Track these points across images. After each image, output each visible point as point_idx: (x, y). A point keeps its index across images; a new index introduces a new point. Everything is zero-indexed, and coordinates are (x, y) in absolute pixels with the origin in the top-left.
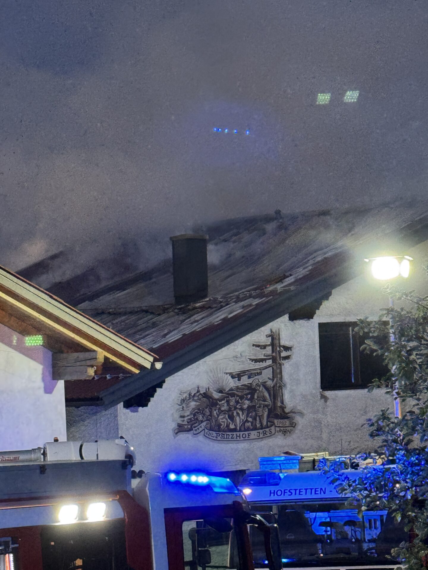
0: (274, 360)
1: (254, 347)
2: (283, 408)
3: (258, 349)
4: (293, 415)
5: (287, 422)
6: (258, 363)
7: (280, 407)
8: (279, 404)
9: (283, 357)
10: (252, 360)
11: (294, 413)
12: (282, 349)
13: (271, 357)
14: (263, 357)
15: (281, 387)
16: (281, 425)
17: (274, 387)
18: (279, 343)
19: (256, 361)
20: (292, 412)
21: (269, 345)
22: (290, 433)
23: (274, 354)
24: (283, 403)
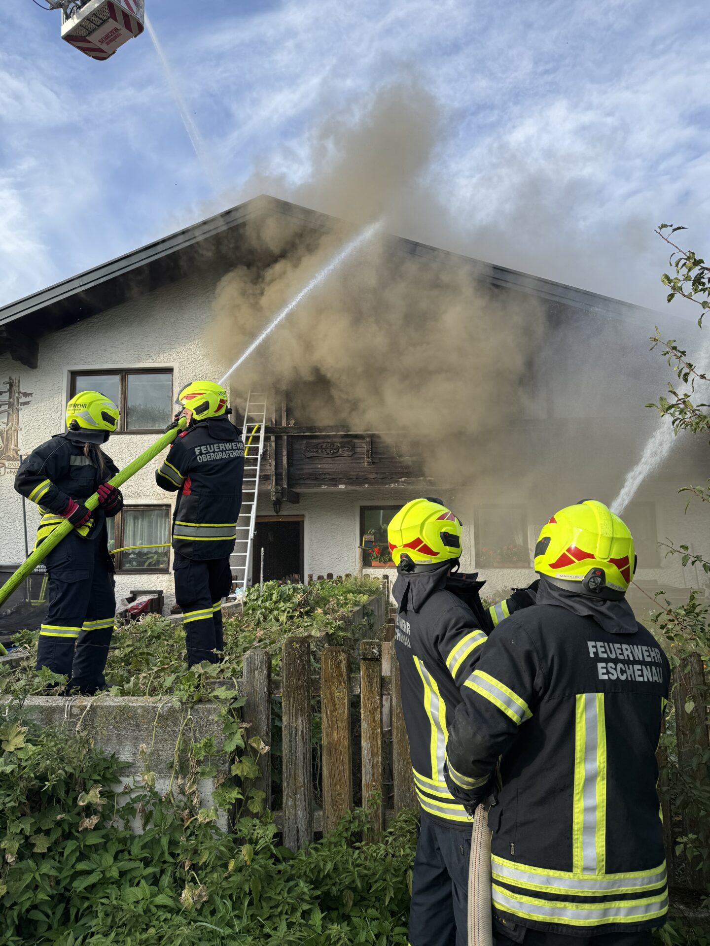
0: (11, 405)
2: (16, 451)
7: (13, 450)
8: (13, 447)
9: (21, 403)
12: (21, 395)
13: (7, 402)
15: (16, 431)
16: (12, 467)
17: (7, 431)
18: (19, 390)
21: (6, 392)
23: (11, 400)
24: (17, 446)
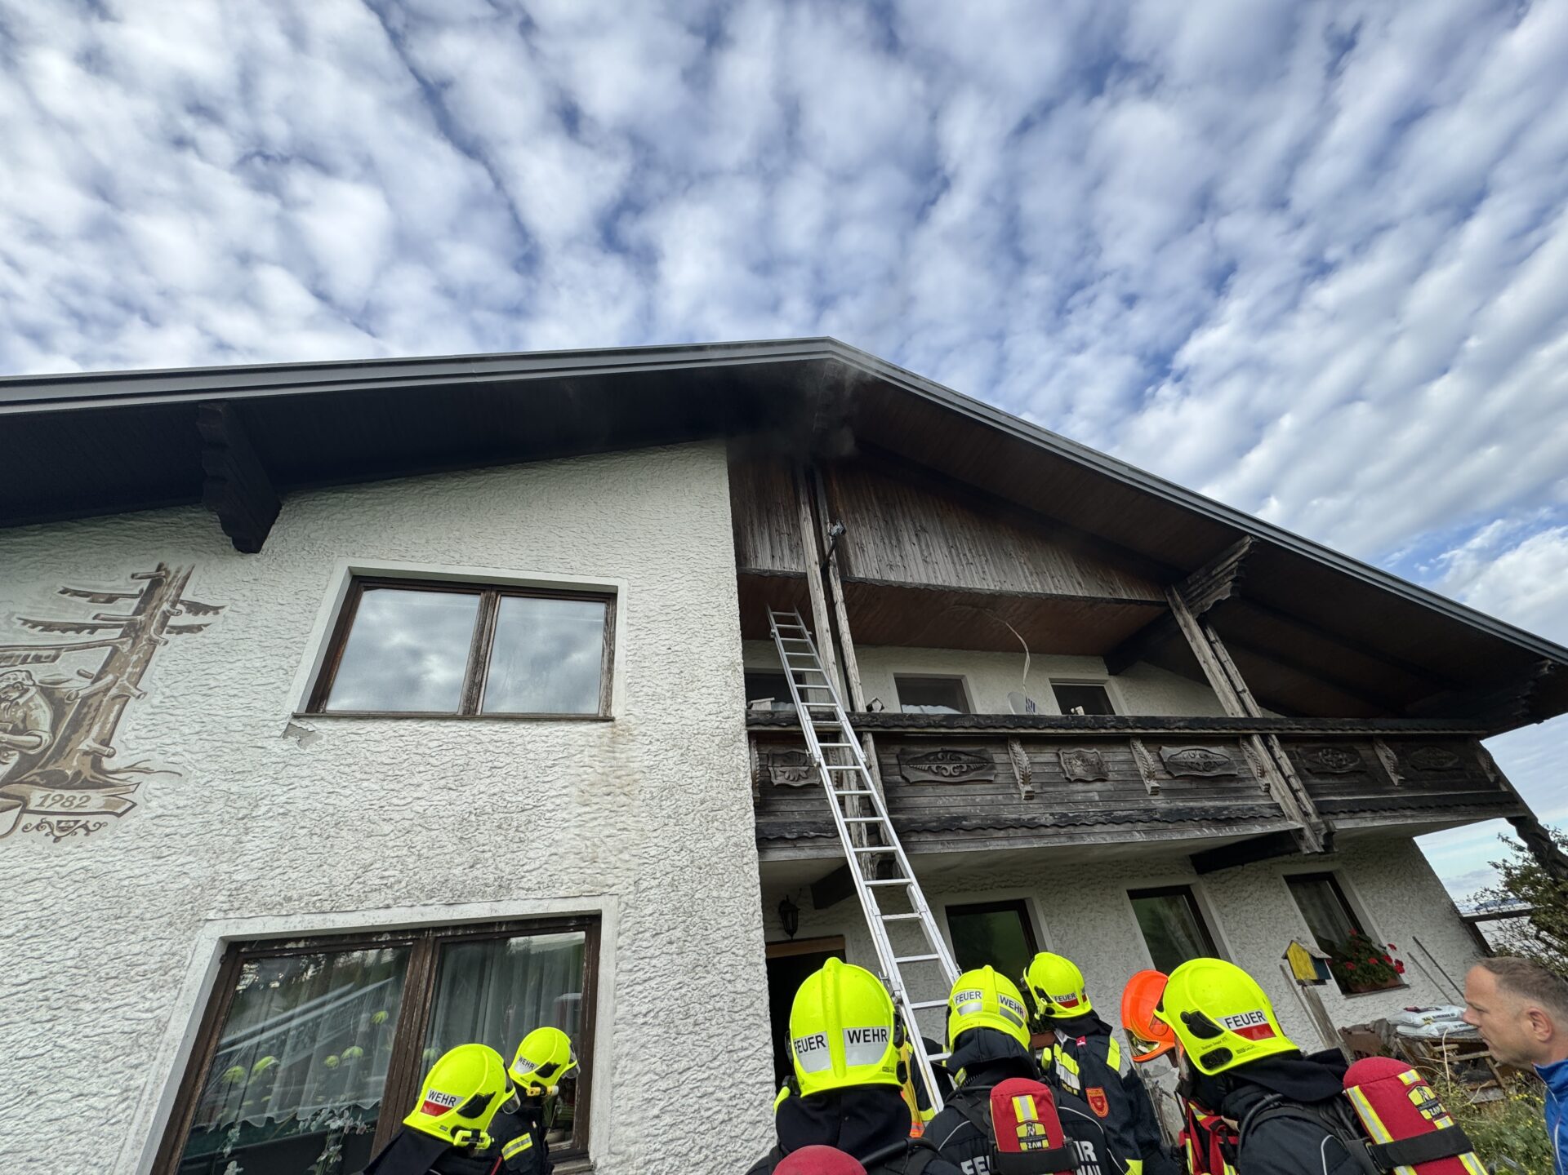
0: (133, 630)
1: (66, 596)
2: (96, 759)
3: (84, 600)
4: (136, 777)
5: (97, 799)
6: (57, 633)
7: (86, 753)
8: (88, 743)
9: (173, 627)
10: (35, 625)
11: (147, 771)
12: (179, 607)
13: (125, 623)
14: (89, 621)
15: (124, 698)
16: (57, 808)
17: (85, 699)
18: (177, 595)
19: (48, 627)
20: (132, 768)
21: (132, 597)
22: (88, 831)
23: (140, 618)
24: (106, 743)
